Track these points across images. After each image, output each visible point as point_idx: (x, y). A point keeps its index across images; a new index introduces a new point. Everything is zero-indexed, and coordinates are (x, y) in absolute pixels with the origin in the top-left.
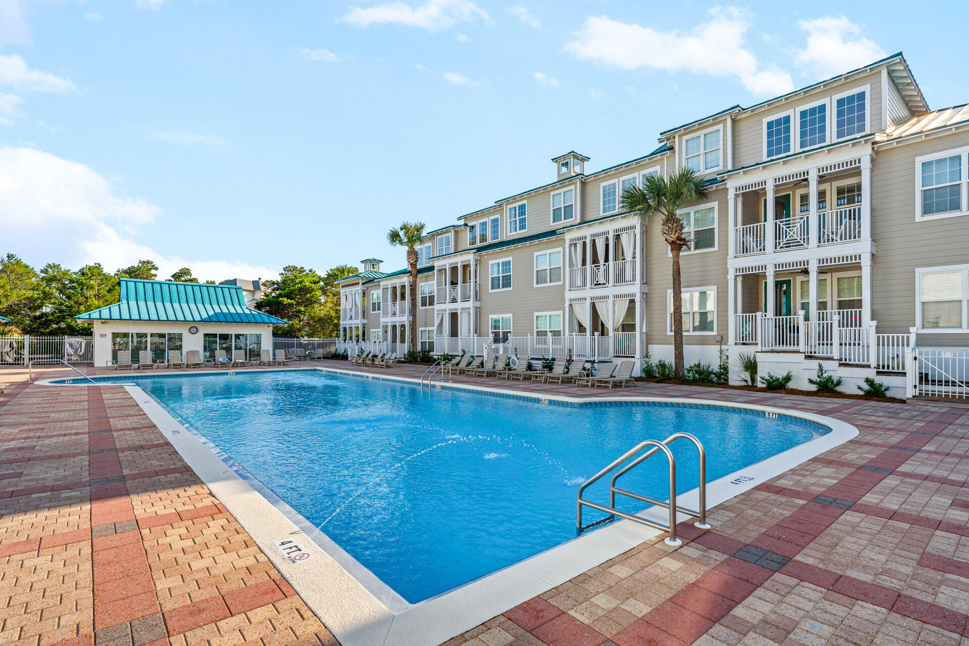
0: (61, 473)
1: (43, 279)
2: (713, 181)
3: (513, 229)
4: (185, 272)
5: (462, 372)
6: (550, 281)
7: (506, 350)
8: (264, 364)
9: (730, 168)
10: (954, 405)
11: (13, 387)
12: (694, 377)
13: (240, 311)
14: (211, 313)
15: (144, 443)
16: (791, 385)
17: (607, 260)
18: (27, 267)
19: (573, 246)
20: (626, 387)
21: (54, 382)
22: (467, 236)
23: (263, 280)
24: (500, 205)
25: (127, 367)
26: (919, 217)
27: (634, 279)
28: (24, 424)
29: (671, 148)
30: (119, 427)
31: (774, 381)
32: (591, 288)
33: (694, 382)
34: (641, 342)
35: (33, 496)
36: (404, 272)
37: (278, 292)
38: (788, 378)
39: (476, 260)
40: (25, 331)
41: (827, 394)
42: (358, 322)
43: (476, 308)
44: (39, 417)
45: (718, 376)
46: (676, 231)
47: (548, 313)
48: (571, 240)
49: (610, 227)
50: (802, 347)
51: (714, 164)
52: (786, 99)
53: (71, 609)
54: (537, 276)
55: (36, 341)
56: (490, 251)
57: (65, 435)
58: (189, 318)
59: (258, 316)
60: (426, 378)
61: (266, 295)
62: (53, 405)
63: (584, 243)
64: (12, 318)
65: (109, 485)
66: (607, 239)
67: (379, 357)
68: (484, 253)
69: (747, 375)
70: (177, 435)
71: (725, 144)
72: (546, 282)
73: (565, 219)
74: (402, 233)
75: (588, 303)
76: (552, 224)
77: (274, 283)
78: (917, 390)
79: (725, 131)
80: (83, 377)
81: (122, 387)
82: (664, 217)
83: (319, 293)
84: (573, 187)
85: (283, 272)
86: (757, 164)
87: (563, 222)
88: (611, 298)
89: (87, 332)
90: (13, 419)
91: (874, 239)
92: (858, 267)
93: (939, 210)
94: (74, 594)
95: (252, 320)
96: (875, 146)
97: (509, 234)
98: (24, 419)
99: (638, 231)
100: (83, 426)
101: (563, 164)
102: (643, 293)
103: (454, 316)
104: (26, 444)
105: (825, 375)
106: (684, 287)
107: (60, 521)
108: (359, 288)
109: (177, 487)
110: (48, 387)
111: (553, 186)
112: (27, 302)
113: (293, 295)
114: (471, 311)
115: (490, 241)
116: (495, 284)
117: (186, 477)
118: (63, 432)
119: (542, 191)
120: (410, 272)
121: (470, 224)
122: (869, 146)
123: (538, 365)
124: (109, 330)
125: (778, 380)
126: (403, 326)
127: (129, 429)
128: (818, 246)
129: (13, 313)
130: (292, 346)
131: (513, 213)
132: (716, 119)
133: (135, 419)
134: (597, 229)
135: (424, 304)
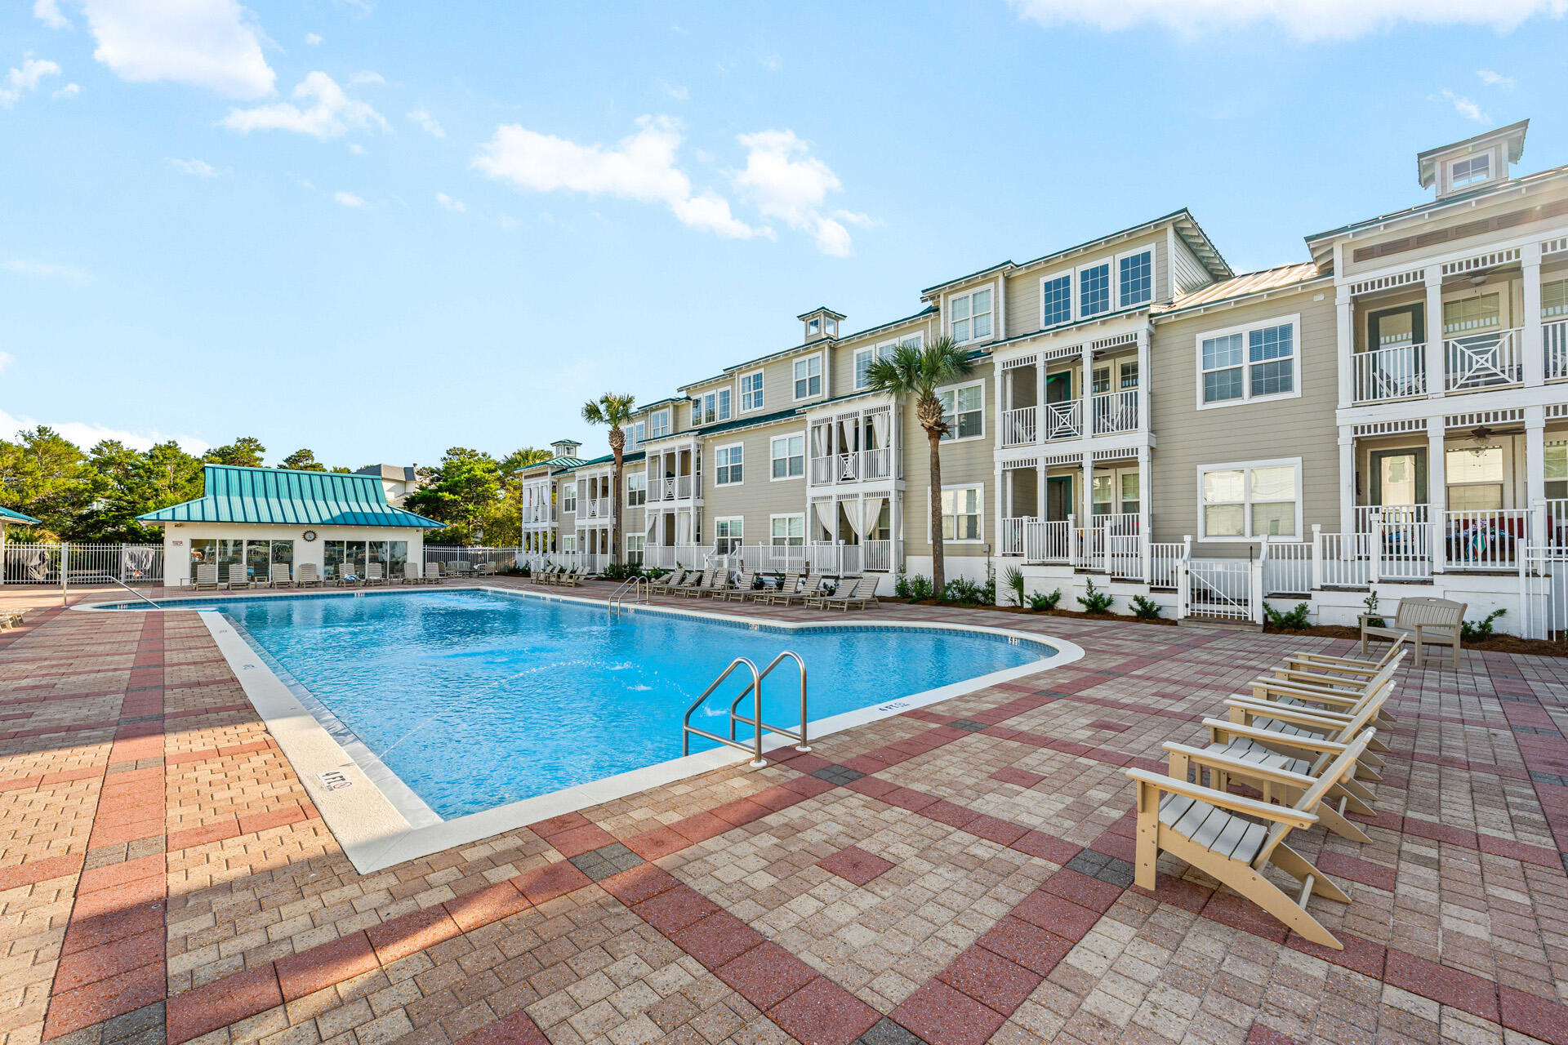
0: (84, 712)
1: (93, 463)
2: (978, 354)
3: (747, 406)
4: (305, 455)
5: (671, 592)
6: (790, 474)
7: (731, 562)
8: (409, 583)
9: (1002, 337)
10: (1226, 627)
11: (38, 614)
12: (954, 596)
13: (377, 510)
14: (336, 513)
15: (201, 679)
16: (1060, 605)
17: (856, 449)
18: (68, 445)
19: (816, 430)
20: (866, 609)
21: (100, 607)
22: (689, 414)
23: (419, 467)
24: (730, 374)
25: (212, 587)
26: (1200, 405)
27: (888, 474)
28: (46, 659)
29: (937, 310)
30: (175, 661)
31: (1040, 600)
32: (837, 484)
33: (954, 603)
34: (898, 553)
35: (42, 736)
36: (607, 459)
37: (438, 484)
38: (1056, 597)
39: (698, 445)
40: (65, 537)
41: (1096, 616)
42: (546, 525)
43: (698, 508)
44: (68, 651)
45: (984, 593)
46: (934, 414)
47: (787, 516)
48: (814, 422)
49: (860, 407)
50: (1072, 559)
51: (985, 331)
52: (1065, 256)
53: (66, 834)
54: (774, 467)
55: (79, 550)
56: (716, 434)
57: (99, 671)
58: (303, 519)
59: (403, 516)
60: (614, 599)
61: (421, 488)
62: (92, 636)
63: (830, 427)
64: (46, 517)
65: (142, 724)
66: (857, 423)
67: (568, 572)
68: (708, 436)
69: (1015, 594)
70: (249, 670)
71: (997, 308)
72: (784, 475)
73: (810, 394)
74: (602, 408)
75: (834, 502)
76: (794, 400)
77: (433, 472)
78: (1189, 609)
79: (996, 292)
80: (142, 601)
81: (196, 613)
82: (919, 397)
83: (494, 486)
84: (819, 354)
85: (446, 456)
86: (1025, 335)
87: (808, 399)
88: (861, 496)
89: (156, 538)
90: (32, 653)
91: (1153, 431)
92: (1134, 463)
93: (1222, 397)
94: (72, 822)
95: (395, 522)
96: (1153, 319)
97: (742, 412)
98: (47, 653)
99: (892, 412)
100: (128, 661)
101: (812, 323)
102: (899, 491)
103: (670, 519)
104: (44, 682)
105: (1094, 593)
106: (945, 484)
107: (70, 759)
108: (547, 480)
109: (226, 725)
110: (90, 613)
111: (796, 351)
112: (68, 494)
113: (458, 489)
114: (692, 513)
115: (718, 421)
116: (722, 476)
117: (242, 714)
118: (97, 668)
119: (782, 358)
120: (614, 459)
121: (693, 398)
122: (1146, 318)
123: (771, 581)
124: (187, 535)
125: (1045, 598)
126: (605, 531)
127: (188, 664)
128: (1093, 437)
129: (46, 511)
130: (453, 557)
131: (747, 384)
132: (986, 275)
133: (201, 652)
134: (844, 408)
135: (632, 502)
